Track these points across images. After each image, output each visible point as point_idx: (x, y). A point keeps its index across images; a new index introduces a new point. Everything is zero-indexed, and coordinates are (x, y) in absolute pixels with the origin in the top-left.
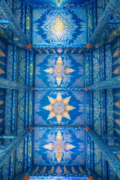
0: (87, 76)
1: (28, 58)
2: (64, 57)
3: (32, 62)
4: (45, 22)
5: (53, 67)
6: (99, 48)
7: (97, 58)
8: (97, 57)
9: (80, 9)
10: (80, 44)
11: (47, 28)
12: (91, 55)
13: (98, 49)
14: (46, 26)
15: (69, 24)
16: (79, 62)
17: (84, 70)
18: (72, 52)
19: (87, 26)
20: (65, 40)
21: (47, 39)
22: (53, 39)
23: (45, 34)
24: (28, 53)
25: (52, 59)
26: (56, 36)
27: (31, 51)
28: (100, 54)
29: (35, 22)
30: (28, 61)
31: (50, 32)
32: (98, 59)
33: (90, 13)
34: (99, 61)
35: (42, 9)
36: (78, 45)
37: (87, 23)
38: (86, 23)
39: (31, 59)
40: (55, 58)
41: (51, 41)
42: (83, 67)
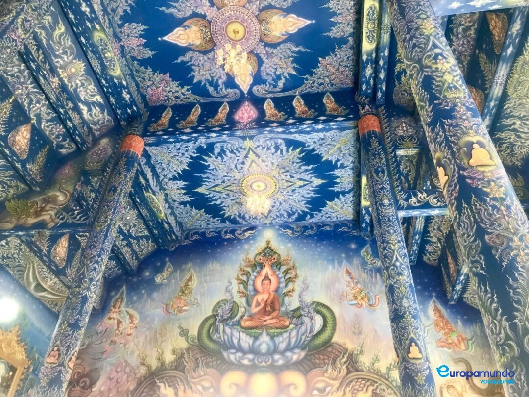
0: (97, 26)
1: (382, 75)
2: (227, 87)
3: (365, 58)
4: (309, 196)
5: (266, 45)
6: (96, 141)
7: (89, 105)
8: (90, 110)
9: (203, 229)
10: (171, 146)
11: (300, 179)
12: (119, 112)
13: (97, 134)
14: (305, 185)
15: (228, 195)
16: (158, 77)
17: (123, 47)
18: (196, 112)
19: (166, 195)
20: (228, 153)
21: (298, 150)
22: (276, 152)
23: (308, 164)
24: (379, 95)
25: (279, 78)
26: (263, 161)
27: (364, 106)
28: (84, 122)
29: (344, 193)
30: (381, 63)
31: (288, 171)
32: (82, 103)
33: (168, 223)
34: (74, 98)
35: (322, 223)
36: (175, 142)
37: (170, 201)
38: (174, 201)
39: (369, 71)
40: (264, 82)
41: (283, 147)
42: (134, 59)
